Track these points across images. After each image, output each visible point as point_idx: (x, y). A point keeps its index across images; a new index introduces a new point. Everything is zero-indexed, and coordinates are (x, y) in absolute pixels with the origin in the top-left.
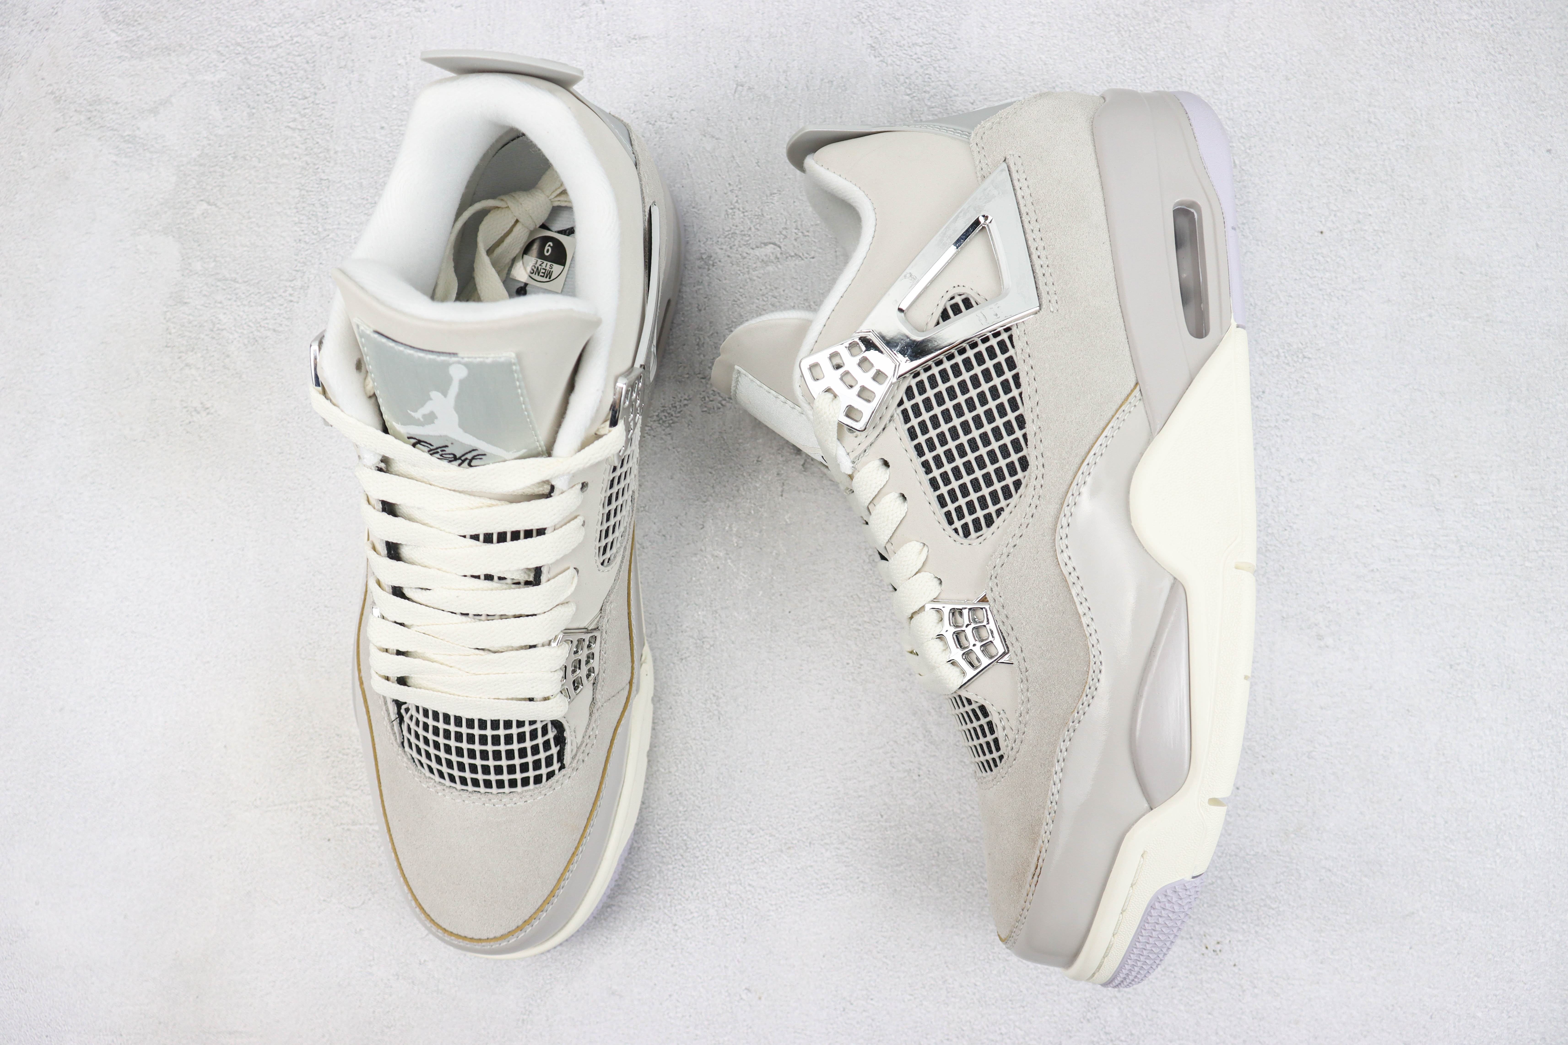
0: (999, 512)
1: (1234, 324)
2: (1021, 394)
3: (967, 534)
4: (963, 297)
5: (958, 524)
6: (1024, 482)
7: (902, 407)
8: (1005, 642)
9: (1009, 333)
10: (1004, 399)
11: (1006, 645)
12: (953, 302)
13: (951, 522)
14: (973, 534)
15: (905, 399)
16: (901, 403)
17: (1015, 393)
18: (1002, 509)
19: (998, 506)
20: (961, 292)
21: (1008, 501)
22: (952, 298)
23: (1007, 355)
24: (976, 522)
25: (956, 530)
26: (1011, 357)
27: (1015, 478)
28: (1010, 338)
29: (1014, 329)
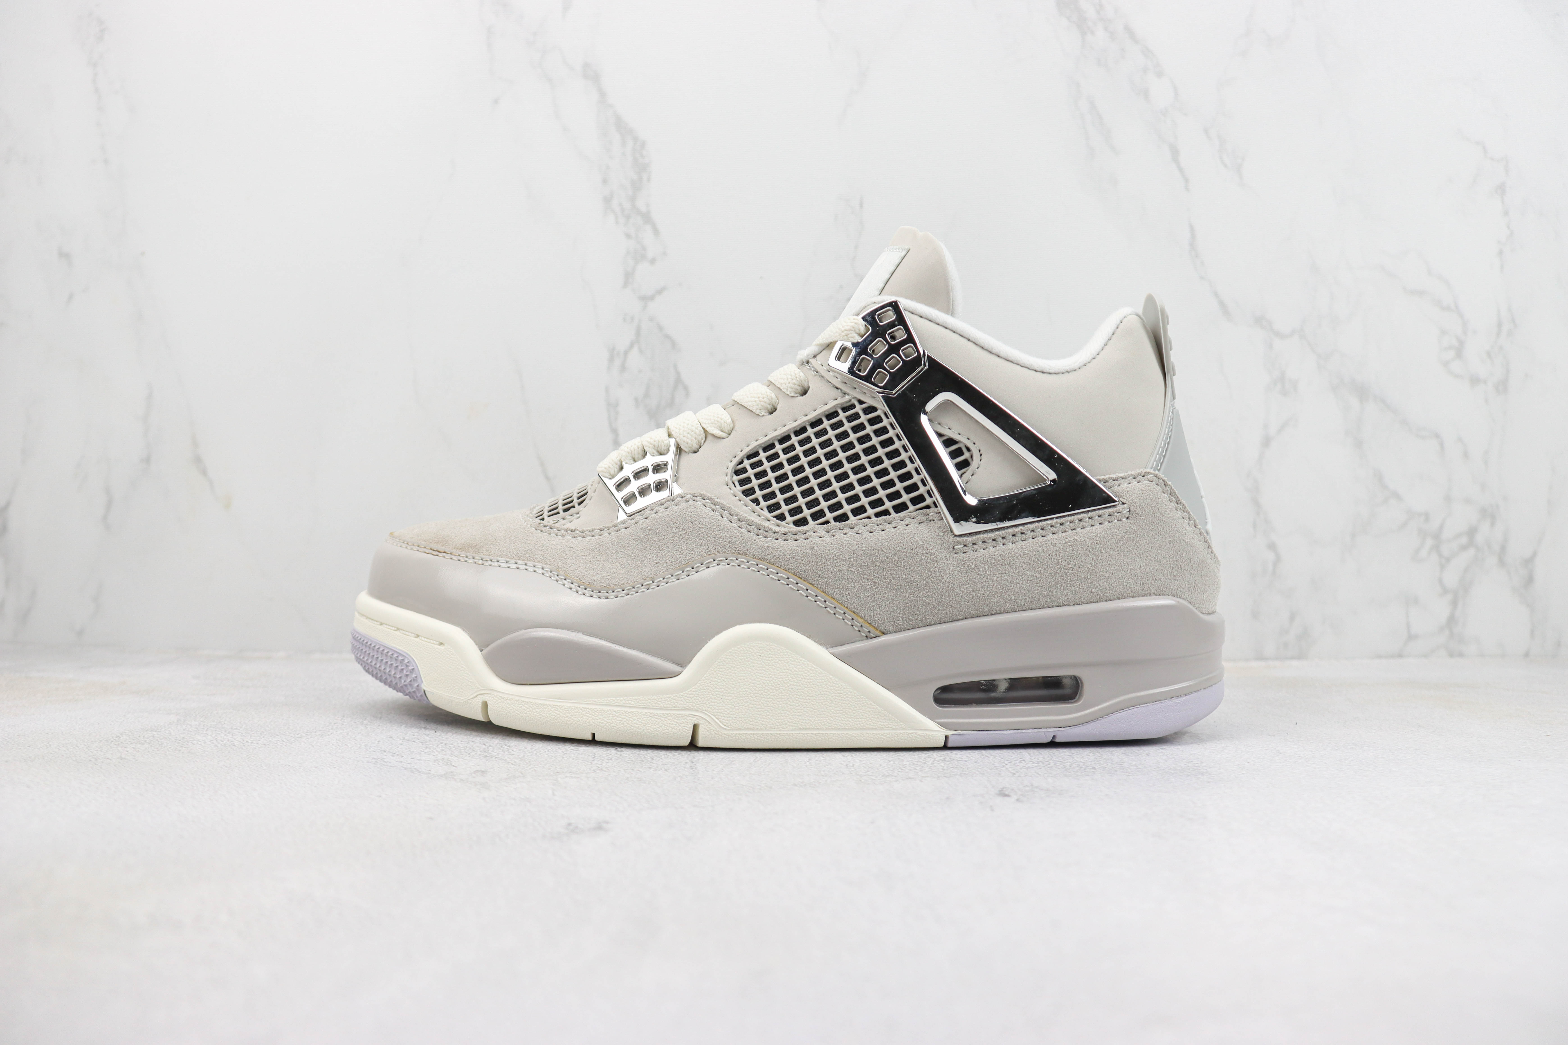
0: (756, 501)
1: (949, 733)
2: (869, 517)
3: (737, 473)
4: (970, 460)
5: (747, 463)
6: (783, 523)
7: (856, 403)
8: (636, 513)
9: (932, 505)
10: (864, 501)
11: (634, 514)
12: (964, 450)
13: (749, 457)
14: (736, 478)
15: (864, 406)
16: (861, 402)
17: (870, 512)
18: (758, 504)
19: (761, 500)
20: (974, 458)
21: (765, 509)
22: (968, 449)
23: (909, 504)
24: (748, 480)
25: (741, 462)
26: (907, 508)
27: (787, 515)
28: (928, 507)
29: (936, 510)
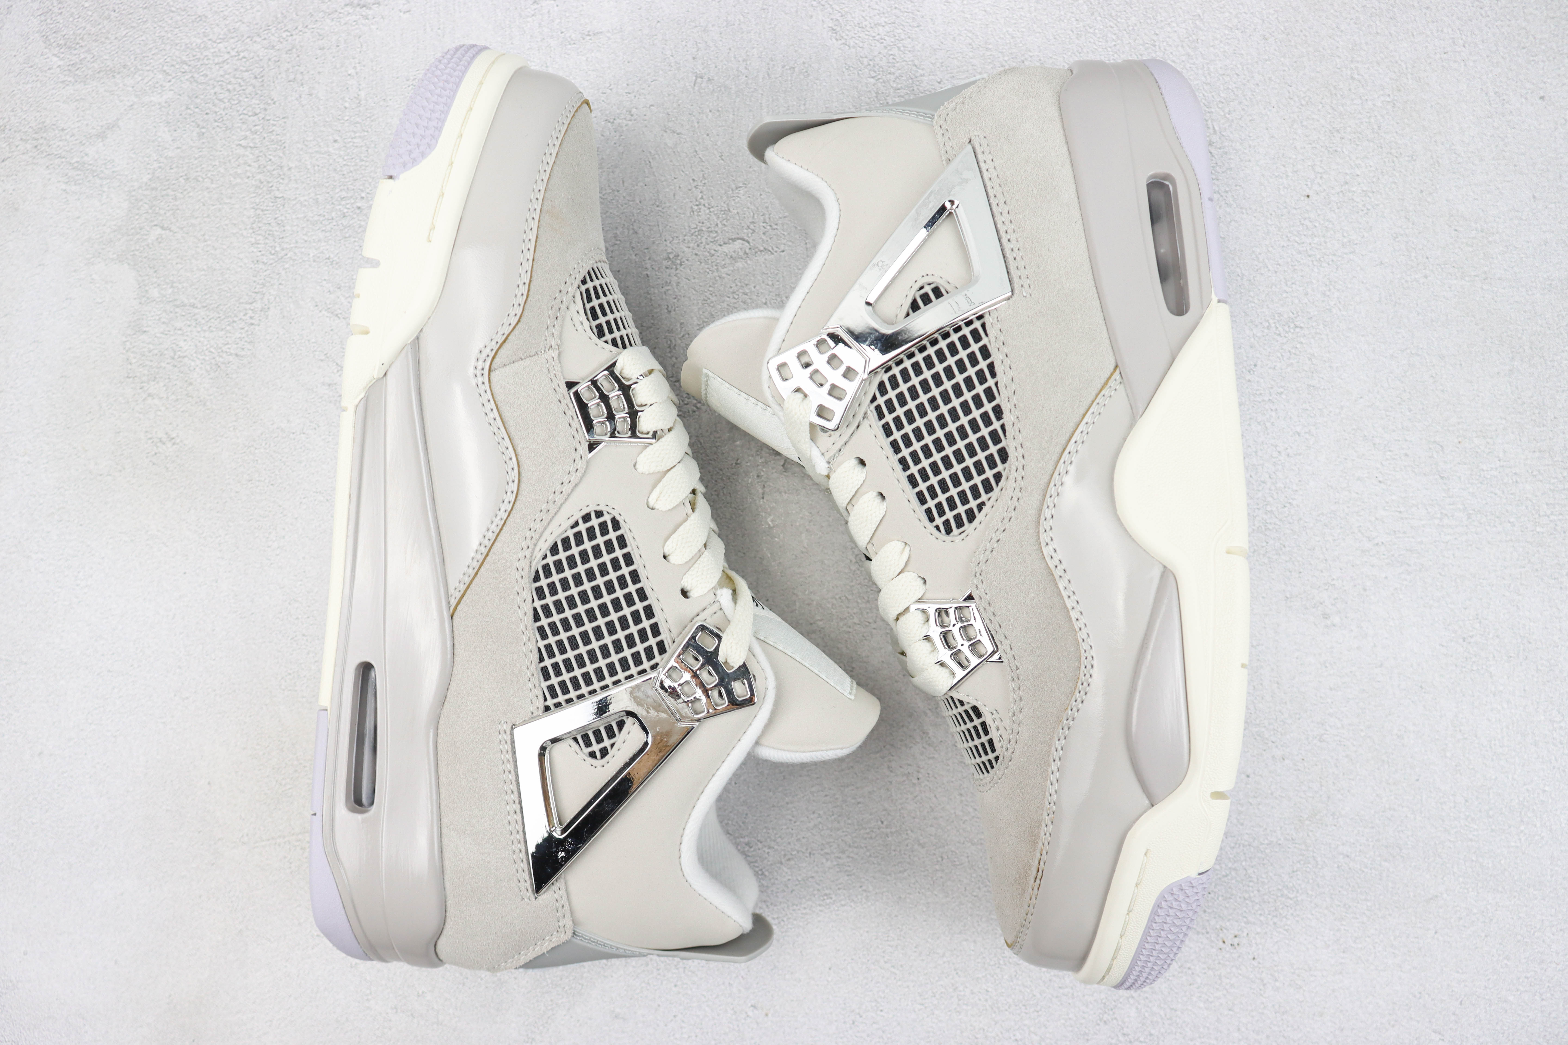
0: (980, 507)
1: (1215, 299)
2: (996, 384)
3: (949, 531)
4: (933, 286)
5: (939, 521)
6: (1004, 474)
7: (875, 404)
8: (994, 640)
9: (981, 321)
10: (979, 389)
11: (995, 643)
12: (922, 292)
13: (931, 519)
14: (955, 531)
15: (878, 395)
16: (874, 399)
17: (991, 382)
18: (983, 504)
19: (979, 501)
20: (930, 281)
21: (989, 495)
22: (922, 288)
23: (981, 344)
24: (958, 518)
25: (937, 527)
26: (985, 346)
27: (995, 471)
28: (983, 326)
29: (987, 316)
